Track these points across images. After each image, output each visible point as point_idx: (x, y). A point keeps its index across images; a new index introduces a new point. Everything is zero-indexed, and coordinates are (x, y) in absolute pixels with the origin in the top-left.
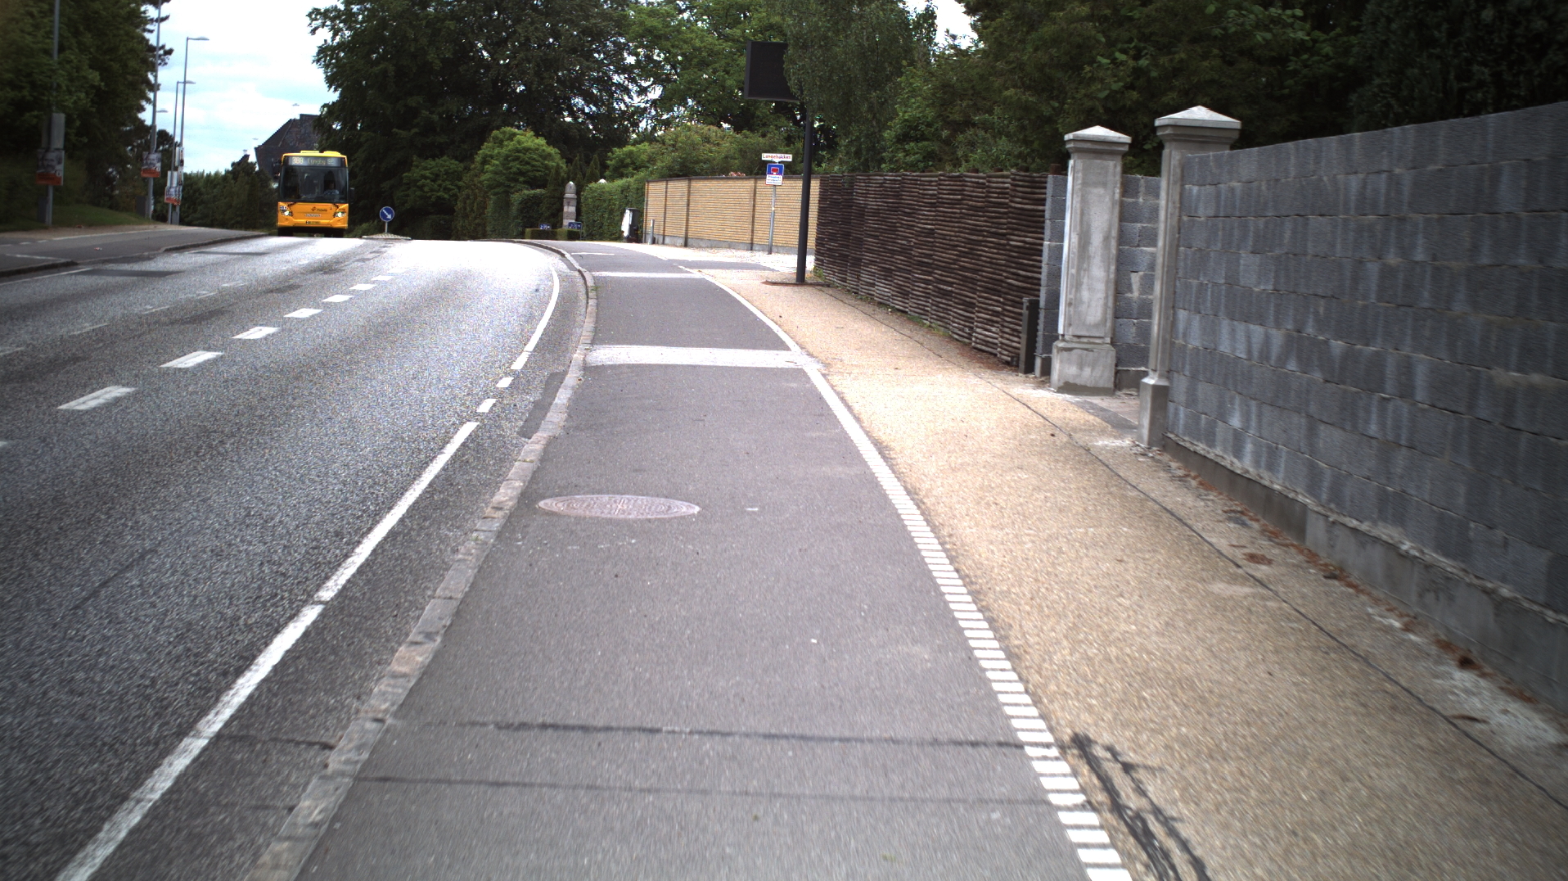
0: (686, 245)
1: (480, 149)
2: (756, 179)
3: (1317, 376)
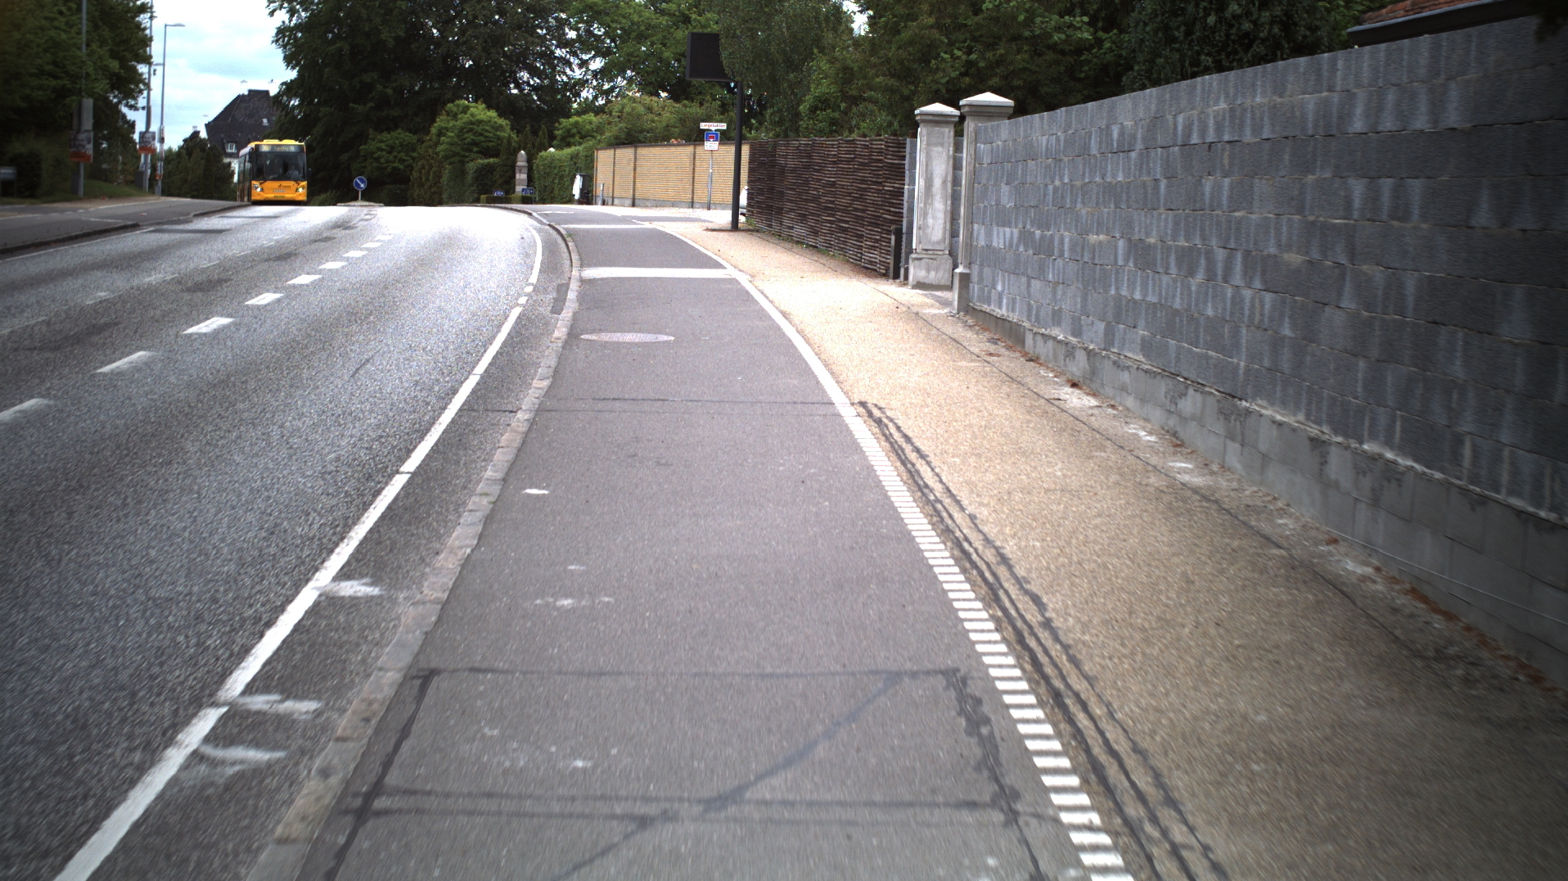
0: (633, 205)
1: (434, 121)
2: (695, 145)
3: (1031, 252)
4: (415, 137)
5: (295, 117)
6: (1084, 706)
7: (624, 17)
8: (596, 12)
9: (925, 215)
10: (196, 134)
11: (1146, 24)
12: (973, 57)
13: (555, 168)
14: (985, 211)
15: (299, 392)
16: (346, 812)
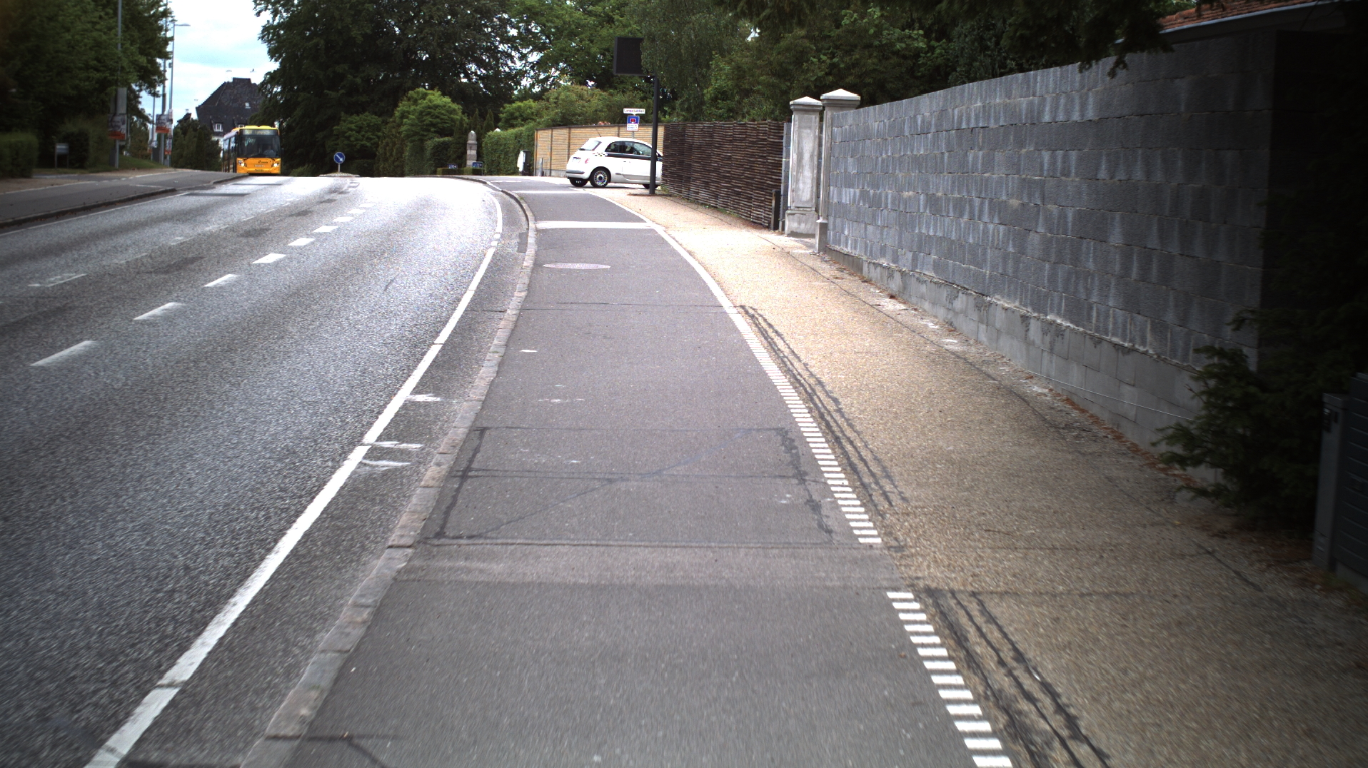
1: (397, 106)
2: (619, 127)
3: (867, 206)
4: (380, 119)
5: (277, 102)
6: (851, 443)
7: (557, 18)
8: (534, 13)
9: (797, 181)
10: (188, 115)
11: (966, 36)
12: (836, 60)
13: (501, 145)
14: (837, 178)
15: (351, 300)
16: (455, 476)
